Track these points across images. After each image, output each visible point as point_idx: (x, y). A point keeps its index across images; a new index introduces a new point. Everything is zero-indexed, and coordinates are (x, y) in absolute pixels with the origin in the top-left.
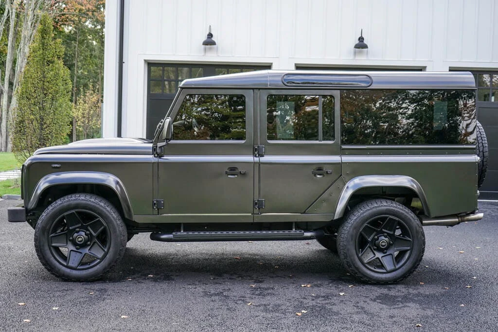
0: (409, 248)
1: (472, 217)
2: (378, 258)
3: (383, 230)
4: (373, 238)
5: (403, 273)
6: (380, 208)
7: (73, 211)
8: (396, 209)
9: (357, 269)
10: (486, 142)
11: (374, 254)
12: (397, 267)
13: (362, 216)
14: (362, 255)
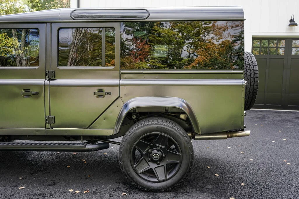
0: (178, 161)
1: (240, 133)
2: (151, 169)
3: (157, 145)
4: (148, 151)
5: (172, 183)
6: (151, 126)
8: (166, 127)
9: (132, 178)
10: (257, 69)
11: (149, 165)
12: (168, 177)
13: (135, 132)
14: (137, 166)
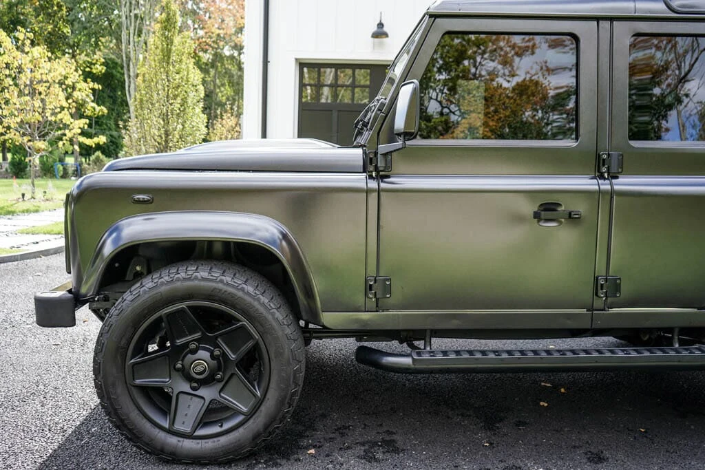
7: (183, 305)
